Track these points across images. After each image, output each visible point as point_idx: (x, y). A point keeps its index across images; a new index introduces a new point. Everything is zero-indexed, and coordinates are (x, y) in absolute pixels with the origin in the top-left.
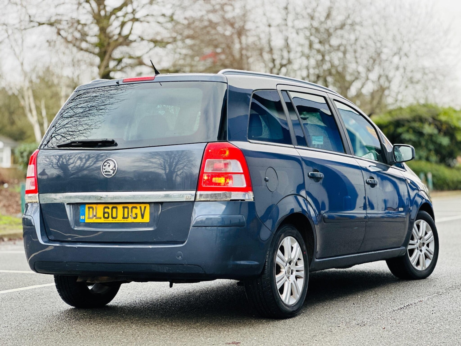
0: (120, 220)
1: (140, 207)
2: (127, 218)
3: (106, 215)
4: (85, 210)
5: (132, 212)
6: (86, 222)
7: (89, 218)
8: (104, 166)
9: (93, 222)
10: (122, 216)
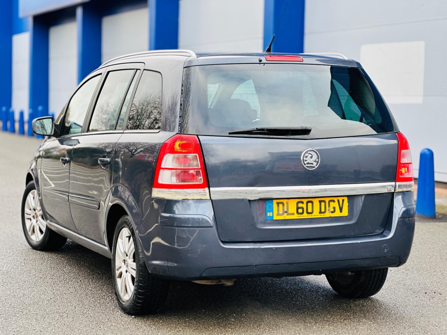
0: (317, 215)
1: (338, 201)
2: (325, 212)
3: (300, 211)
4: (273, 206)
5: (329, 206)
6: (274, 219)
7: (278, 214)
8: (305, 158)
9: (284, 219)
10: (319, 211)
